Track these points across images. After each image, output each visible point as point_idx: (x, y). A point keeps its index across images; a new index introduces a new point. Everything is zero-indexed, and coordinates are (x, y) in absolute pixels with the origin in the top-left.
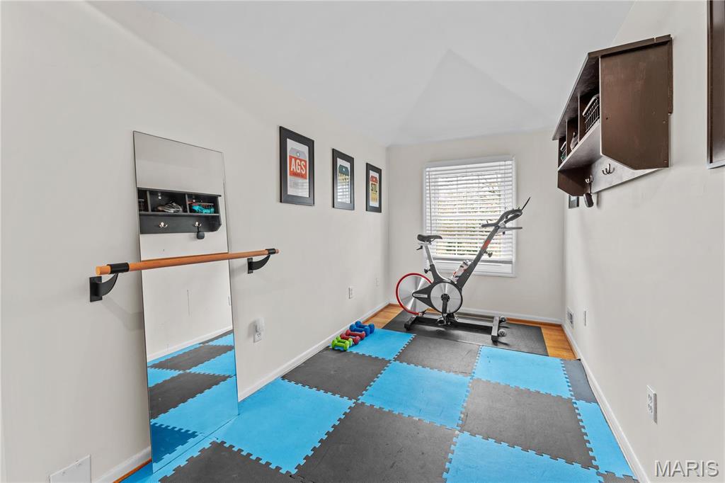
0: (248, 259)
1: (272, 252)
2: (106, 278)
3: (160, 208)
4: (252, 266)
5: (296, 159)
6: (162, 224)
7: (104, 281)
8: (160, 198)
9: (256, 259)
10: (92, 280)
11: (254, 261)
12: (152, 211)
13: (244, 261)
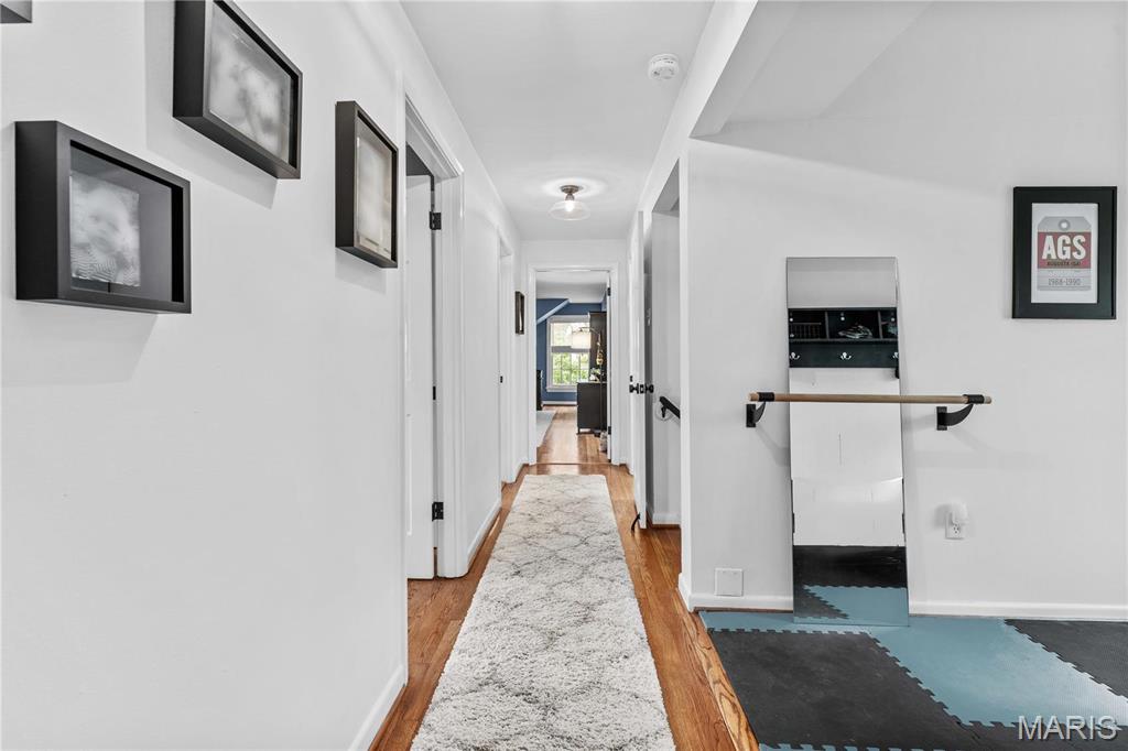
0: (938, 408)
1: (979, 399)
2: (758, 405)
3: (841, 334)
4: (944, 420)
5: (1056, 236)
6: (845, 355)
7: (757, 408)
8: (843, 319)
9: (952, 408)
10: (748, 406)
11: (948, 411)
12: (831, 337)
13: (931, 409)
